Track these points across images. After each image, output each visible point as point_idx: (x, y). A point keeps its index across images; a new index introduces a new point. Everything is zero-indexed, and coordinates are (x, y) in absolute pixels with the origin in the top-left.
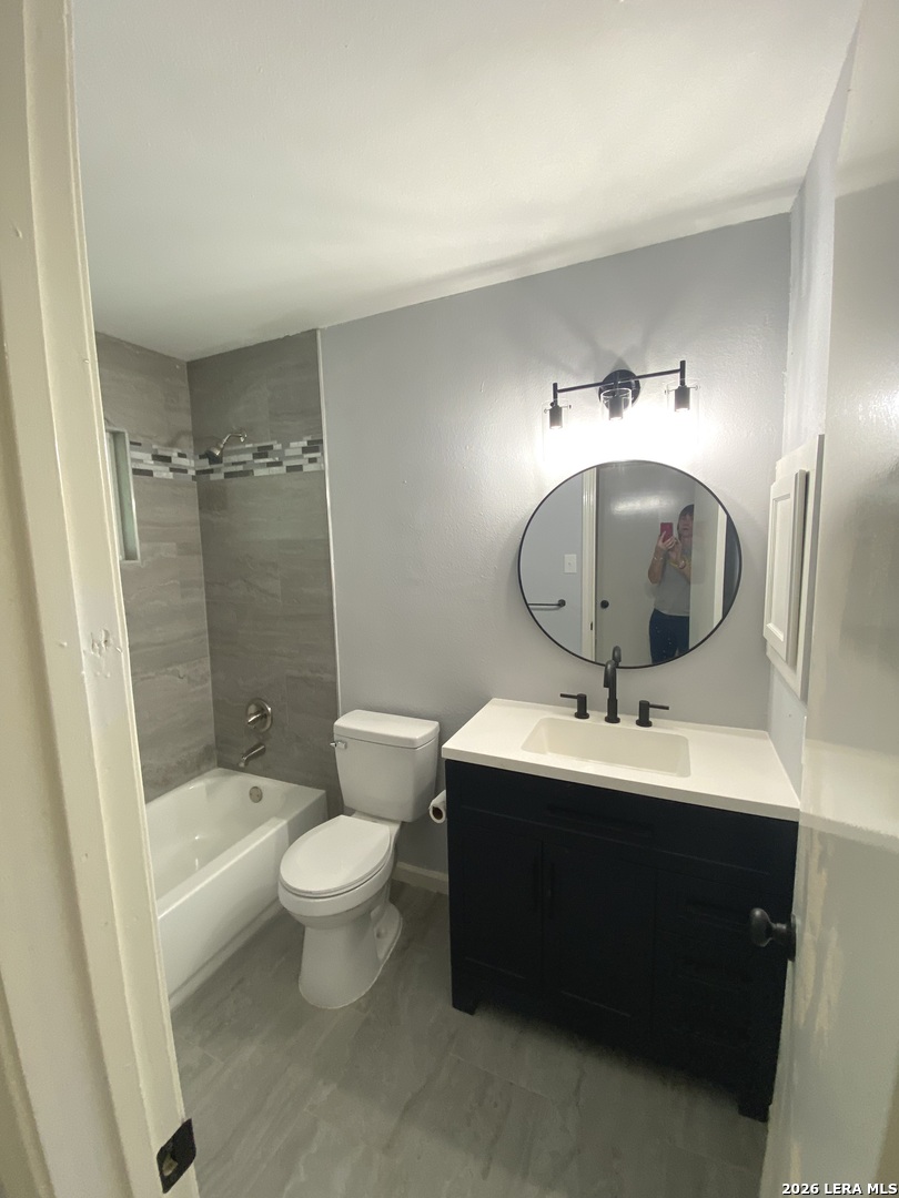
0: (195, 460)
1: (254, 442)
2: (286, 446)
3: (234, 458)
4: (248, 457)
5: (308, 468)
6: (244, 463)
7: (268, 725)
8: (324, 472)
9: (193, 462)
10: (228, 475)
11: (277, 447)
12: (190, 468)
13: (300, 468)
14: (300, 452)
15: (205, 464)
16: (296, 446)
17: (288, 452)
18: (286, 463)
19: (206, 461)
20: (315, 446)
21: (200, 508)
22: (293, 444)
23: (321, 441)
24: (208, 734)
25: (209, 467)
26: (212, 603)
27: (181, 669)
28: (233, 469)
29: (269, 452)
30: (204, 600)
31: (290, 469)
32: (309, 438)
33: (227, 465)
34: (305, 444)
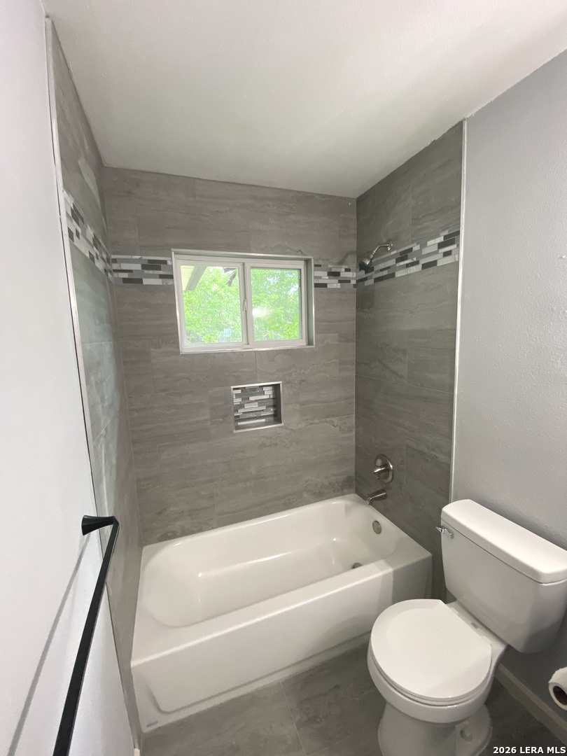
0: (356, 272)
1: (397, 249)
2: (424, 245)
3: (382, 266)
4: (392, 262)
5: (442, 262)
6: (389, 268)
7: (390, 478)
8: (458, 262)
9: (355, 274)
10: (377, 280)
11: (416, 248)
12: (353, 278)
13: (434, 263)
14: (436, 248)
15: (362, 274)
16: (433, 243)
17: (425, 251)
18: (423, 261)
19: (363, 272)
20: (452, 239)
21: (357, 308)
22: (429, 243)
23: (458, 233)
24: (350, 469)
25: (364, 276)
26: (359, 377)
27: (336, 421)
28: (381, 274)
29: (409, 254)
30: (355, 375)
31: (425, 266)
32: (446, 233)
33: (377, 272)
34: (441, 239)
